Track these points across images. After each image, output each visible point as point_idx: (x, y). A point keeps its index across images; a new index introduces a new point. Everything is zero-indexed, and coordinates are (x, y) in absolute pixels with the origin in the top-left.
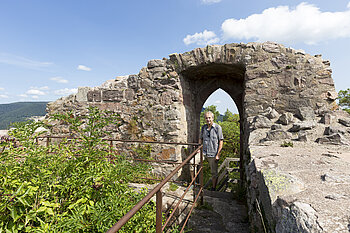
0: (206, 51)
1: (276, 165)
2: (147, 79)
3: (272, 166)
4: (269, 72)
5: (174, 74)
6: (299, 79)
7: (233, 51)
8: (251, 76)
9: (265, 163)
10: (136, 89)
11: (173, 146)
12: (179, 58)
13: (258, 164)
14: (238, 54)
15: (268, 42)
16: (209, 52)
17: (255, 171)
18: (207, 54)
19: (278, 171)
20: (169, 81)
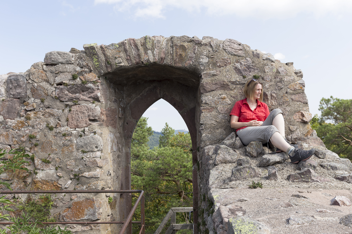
0: (144, 45)
1: (244, 213)
2: (44, 84)
3: (240, 214)
4: (233, 83)
5: (92, 76)
6: (269, 93)
7: (183, 48)
8: (208, 87)
9: (232, 212)
10: (23, 100)
11: (91, 196)
12: (100, 53)
13: (225, 212)
14: (190, 53)
15: (230, 41)
16: (149, 45)
17: (222, 222)
18: (146, 49)
19: (247, 219)
20: (83, 88)
